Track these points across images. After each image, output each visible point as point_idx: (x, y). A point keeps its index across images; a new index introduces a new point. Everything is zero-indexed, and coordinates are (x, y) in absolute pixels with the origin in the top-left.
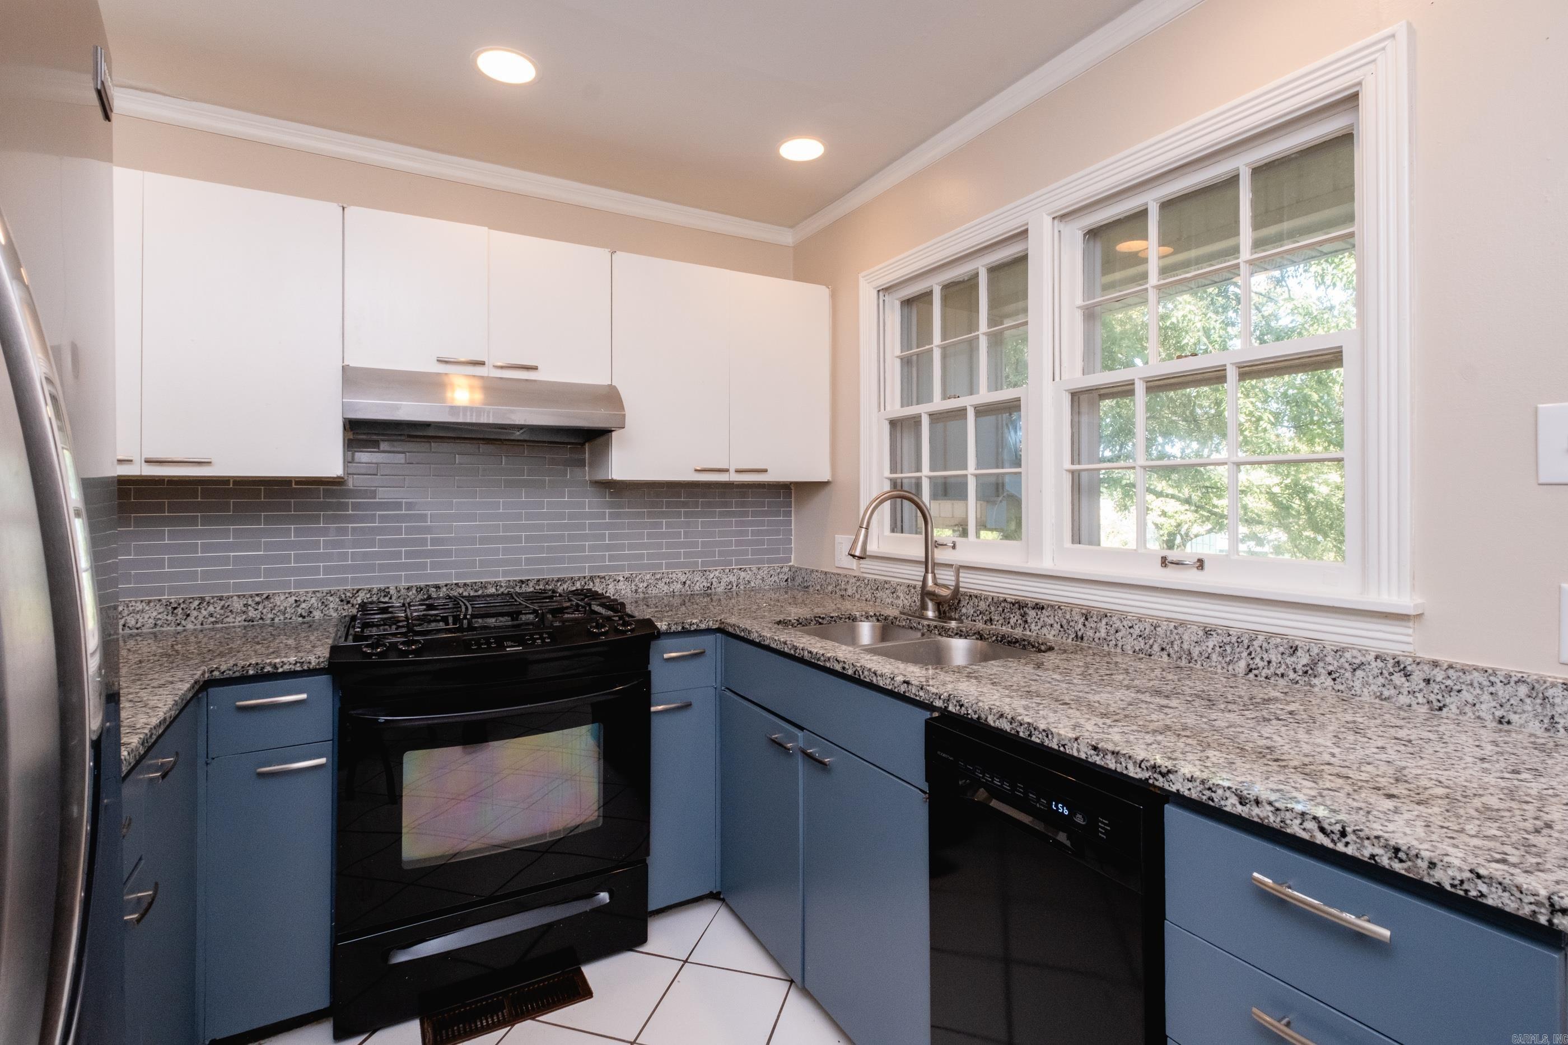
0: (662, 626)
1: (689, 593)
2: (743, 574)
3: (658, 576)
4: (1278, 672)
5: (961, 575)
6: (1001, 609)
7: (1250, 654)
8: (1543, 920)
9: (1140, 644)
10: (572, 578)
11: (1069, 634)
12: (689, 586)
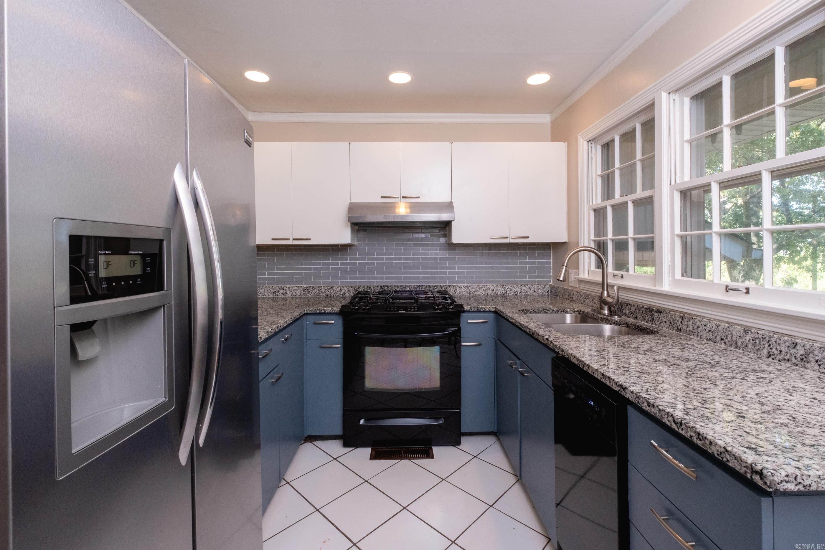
0: (467, 308)
1: (495, 295)
2: (523, 288)
3: (480, 287)
4: (786, 358)
5: (619, 291)
6: (641, 311)
7: (769, 346)
8: (749, 476)
9: (710, 336)
10: (441, 286)
11: (674, 328)
12: (495, 292)
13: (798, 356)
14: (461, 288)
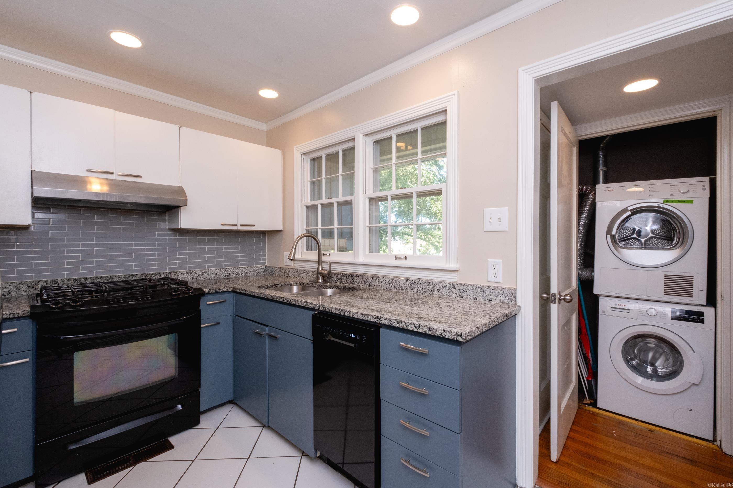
0: (206, 291)
1: (219, 278)
2: (244, 270)
3: (204, 271)
4: (425, 291)
5: (331, 266)
6: (345, 277)
7: (418, 286)
8: (455, 339)
9: (388, 286)
11: (367, 285)
13: (430, 289)
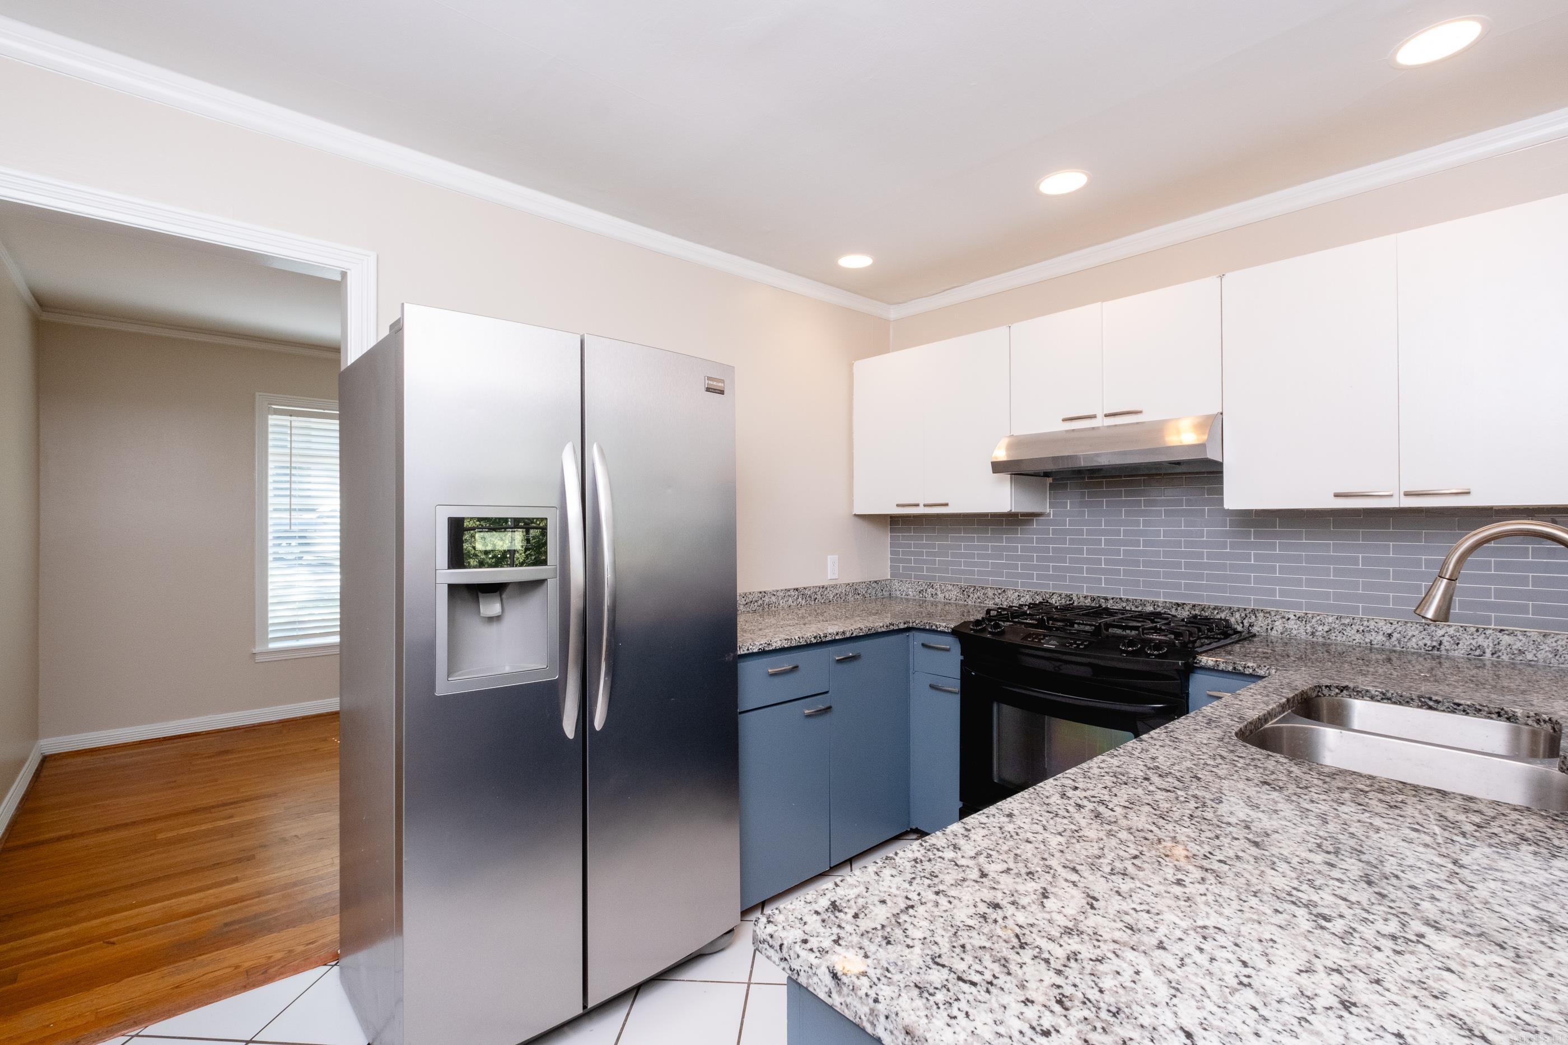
0: (1208, 660)
3: (1347, 621)
12: (1399, 641)
14: (1289, 619)
